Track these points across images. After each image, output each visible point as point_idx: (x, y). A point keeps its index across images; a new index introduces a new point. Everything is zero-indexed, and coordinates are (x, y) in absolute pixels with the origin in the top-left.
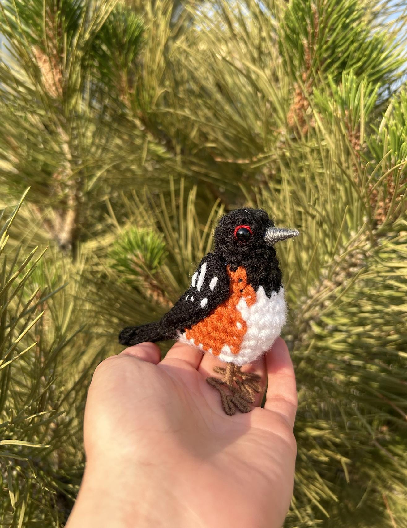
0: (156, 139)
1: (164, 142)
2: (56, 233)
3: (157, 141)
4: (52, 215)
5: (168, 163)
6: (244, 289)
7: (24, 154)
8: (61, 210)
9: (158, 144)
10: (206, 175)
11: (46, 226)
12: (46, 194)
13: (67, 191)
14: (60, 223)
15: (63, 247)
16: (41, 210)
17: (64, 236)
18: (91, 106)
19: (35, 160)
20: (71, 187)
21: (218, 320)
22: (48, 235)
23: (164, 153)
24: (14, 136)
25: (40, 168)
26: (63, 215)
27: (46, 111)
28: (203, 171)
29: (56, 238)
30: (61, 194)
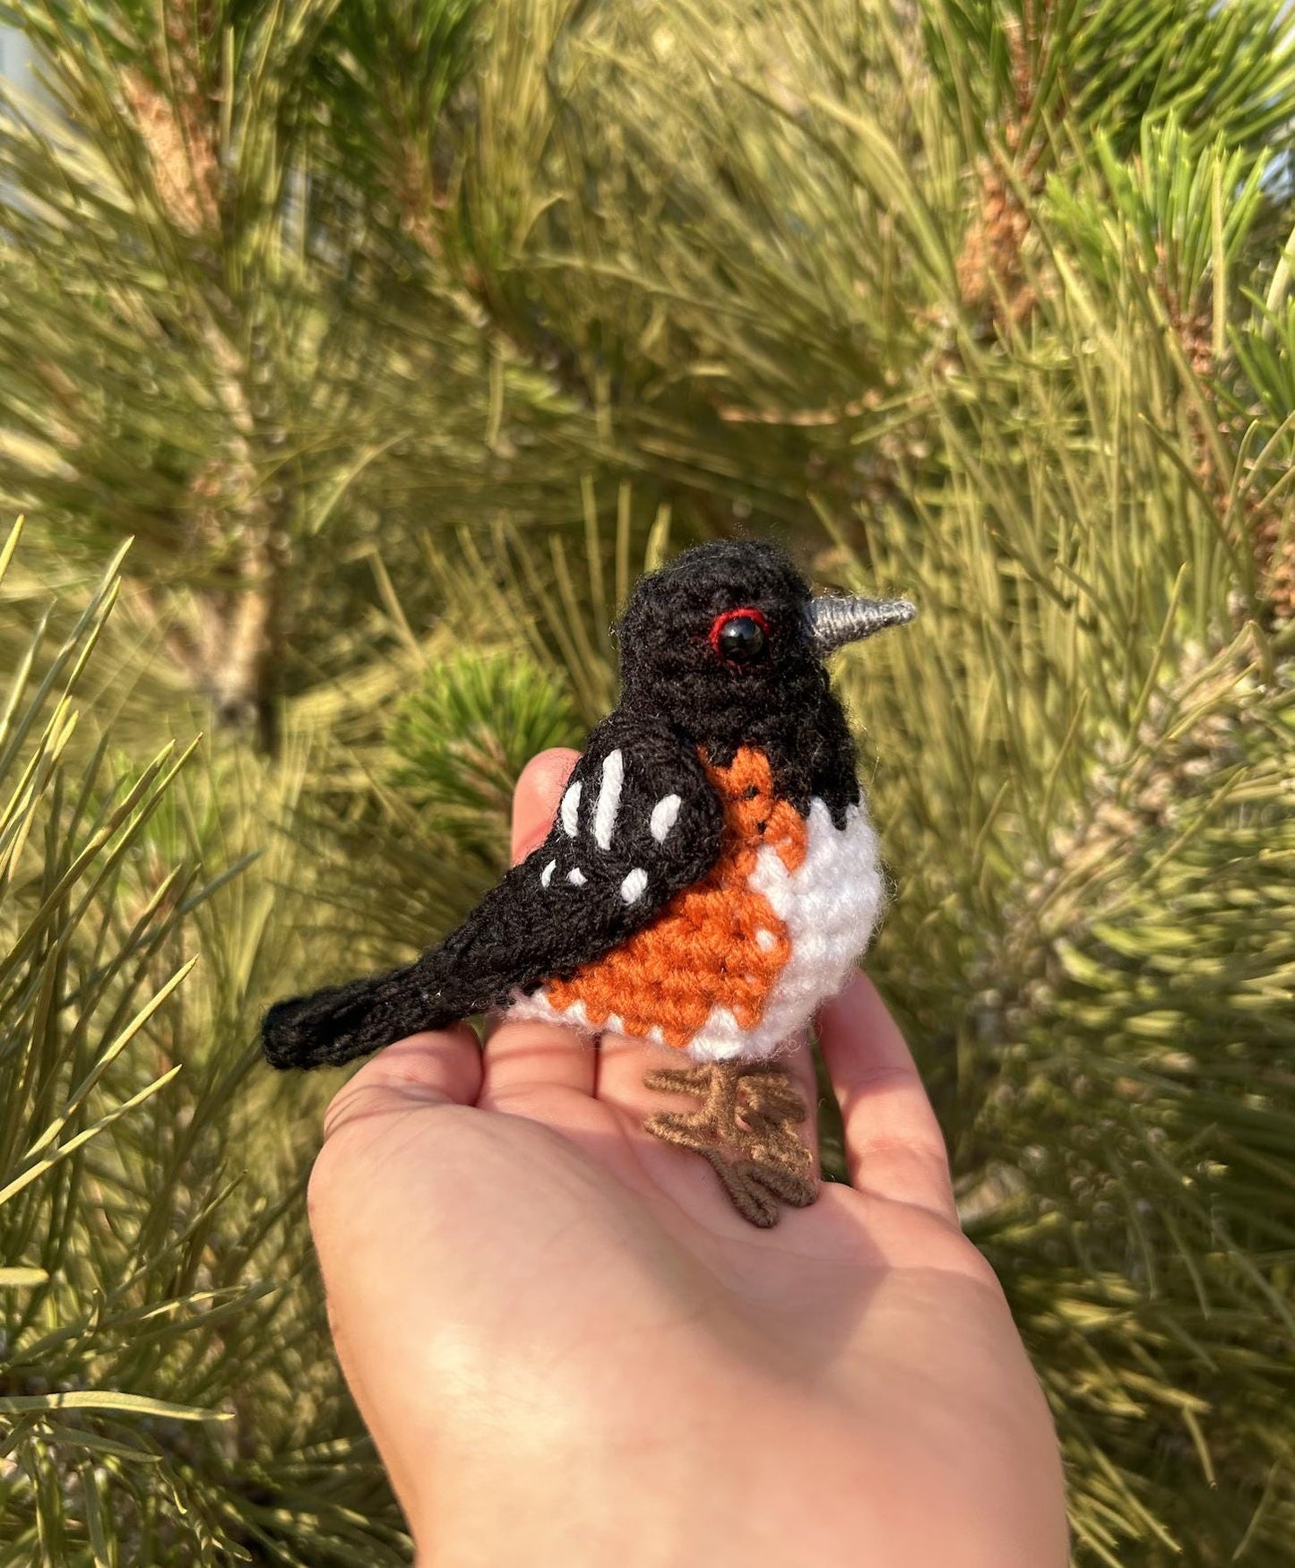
0: (525, 355)
1: (551, 365)
2: (207, 670)
3: (528, 361)
4: (191, 609)
5: (570, 431)
6: (770, 817)
7: (98, 418)
8: (221, 597)
9: (534, 370)
10: (692, 467)
11: (171, 648)
12: (170, 545)
13: (239, 532)
14: (217, 637)
15: (230, 715)
16: (156, 596)
17: (233, 677)
18: (310, 256)
19: (132, 436)
20: (253, 521)
21: (689, 932)
22: (178, 677)
23: (551, 399)
24: (65, 362)
25: (148, 462)
26: (226, 610)
27: (170, 276)
28: (682, 453)
29: (206, 687)
30: (219, 543)
